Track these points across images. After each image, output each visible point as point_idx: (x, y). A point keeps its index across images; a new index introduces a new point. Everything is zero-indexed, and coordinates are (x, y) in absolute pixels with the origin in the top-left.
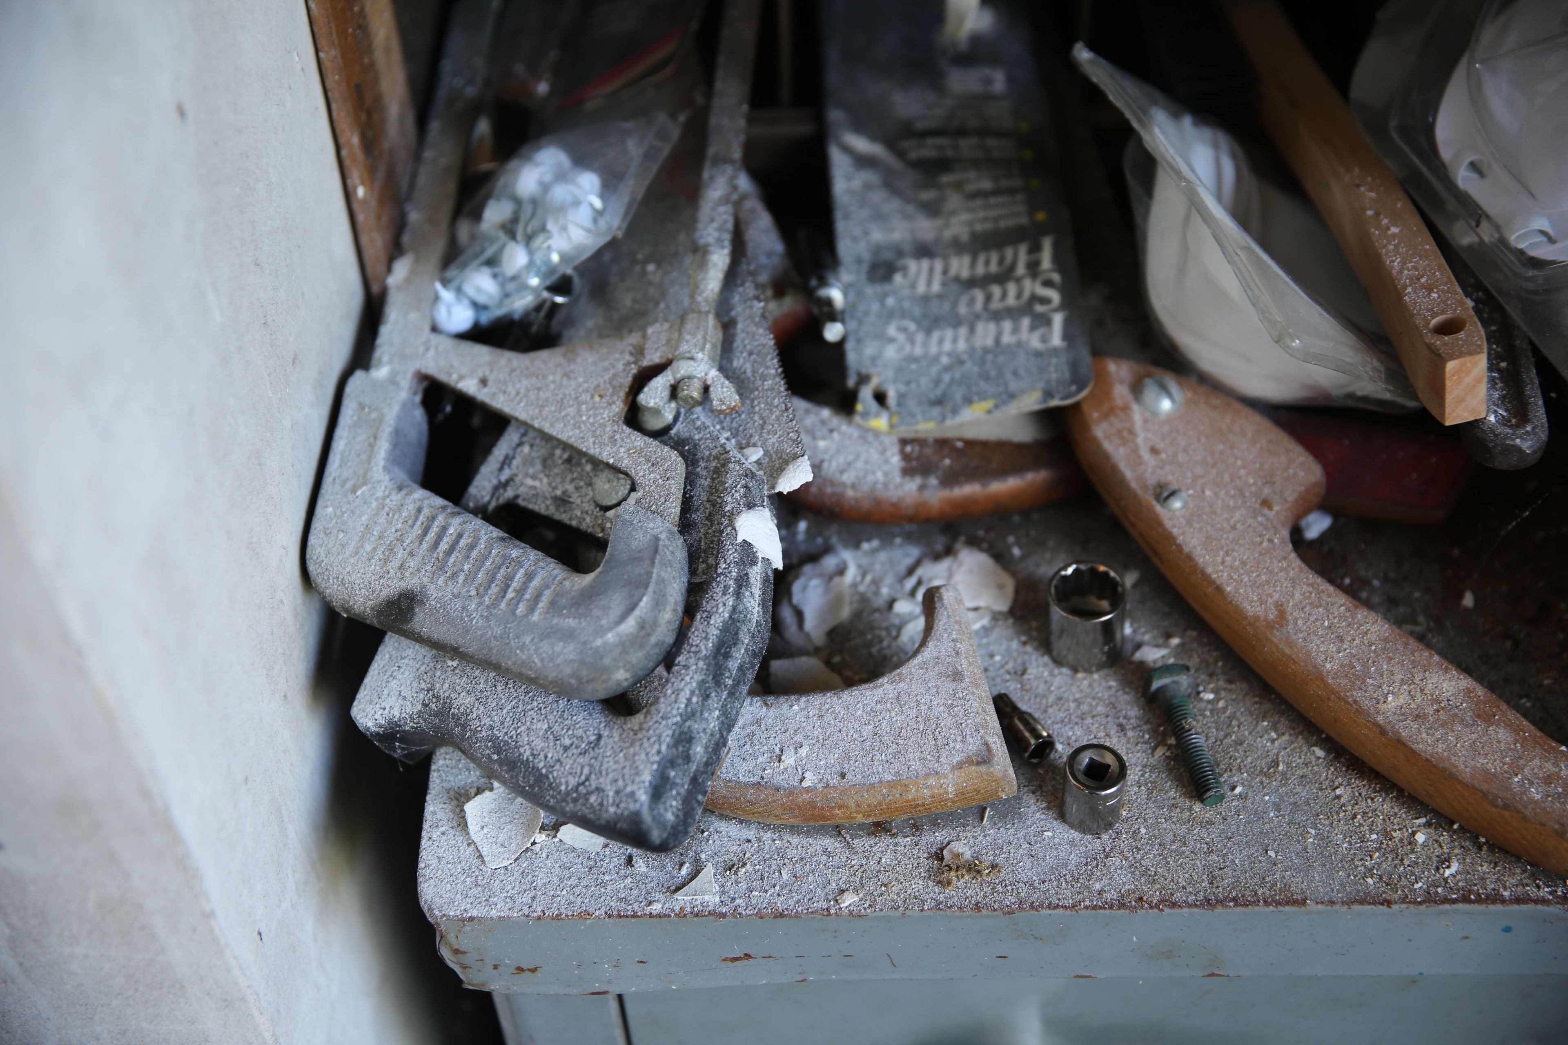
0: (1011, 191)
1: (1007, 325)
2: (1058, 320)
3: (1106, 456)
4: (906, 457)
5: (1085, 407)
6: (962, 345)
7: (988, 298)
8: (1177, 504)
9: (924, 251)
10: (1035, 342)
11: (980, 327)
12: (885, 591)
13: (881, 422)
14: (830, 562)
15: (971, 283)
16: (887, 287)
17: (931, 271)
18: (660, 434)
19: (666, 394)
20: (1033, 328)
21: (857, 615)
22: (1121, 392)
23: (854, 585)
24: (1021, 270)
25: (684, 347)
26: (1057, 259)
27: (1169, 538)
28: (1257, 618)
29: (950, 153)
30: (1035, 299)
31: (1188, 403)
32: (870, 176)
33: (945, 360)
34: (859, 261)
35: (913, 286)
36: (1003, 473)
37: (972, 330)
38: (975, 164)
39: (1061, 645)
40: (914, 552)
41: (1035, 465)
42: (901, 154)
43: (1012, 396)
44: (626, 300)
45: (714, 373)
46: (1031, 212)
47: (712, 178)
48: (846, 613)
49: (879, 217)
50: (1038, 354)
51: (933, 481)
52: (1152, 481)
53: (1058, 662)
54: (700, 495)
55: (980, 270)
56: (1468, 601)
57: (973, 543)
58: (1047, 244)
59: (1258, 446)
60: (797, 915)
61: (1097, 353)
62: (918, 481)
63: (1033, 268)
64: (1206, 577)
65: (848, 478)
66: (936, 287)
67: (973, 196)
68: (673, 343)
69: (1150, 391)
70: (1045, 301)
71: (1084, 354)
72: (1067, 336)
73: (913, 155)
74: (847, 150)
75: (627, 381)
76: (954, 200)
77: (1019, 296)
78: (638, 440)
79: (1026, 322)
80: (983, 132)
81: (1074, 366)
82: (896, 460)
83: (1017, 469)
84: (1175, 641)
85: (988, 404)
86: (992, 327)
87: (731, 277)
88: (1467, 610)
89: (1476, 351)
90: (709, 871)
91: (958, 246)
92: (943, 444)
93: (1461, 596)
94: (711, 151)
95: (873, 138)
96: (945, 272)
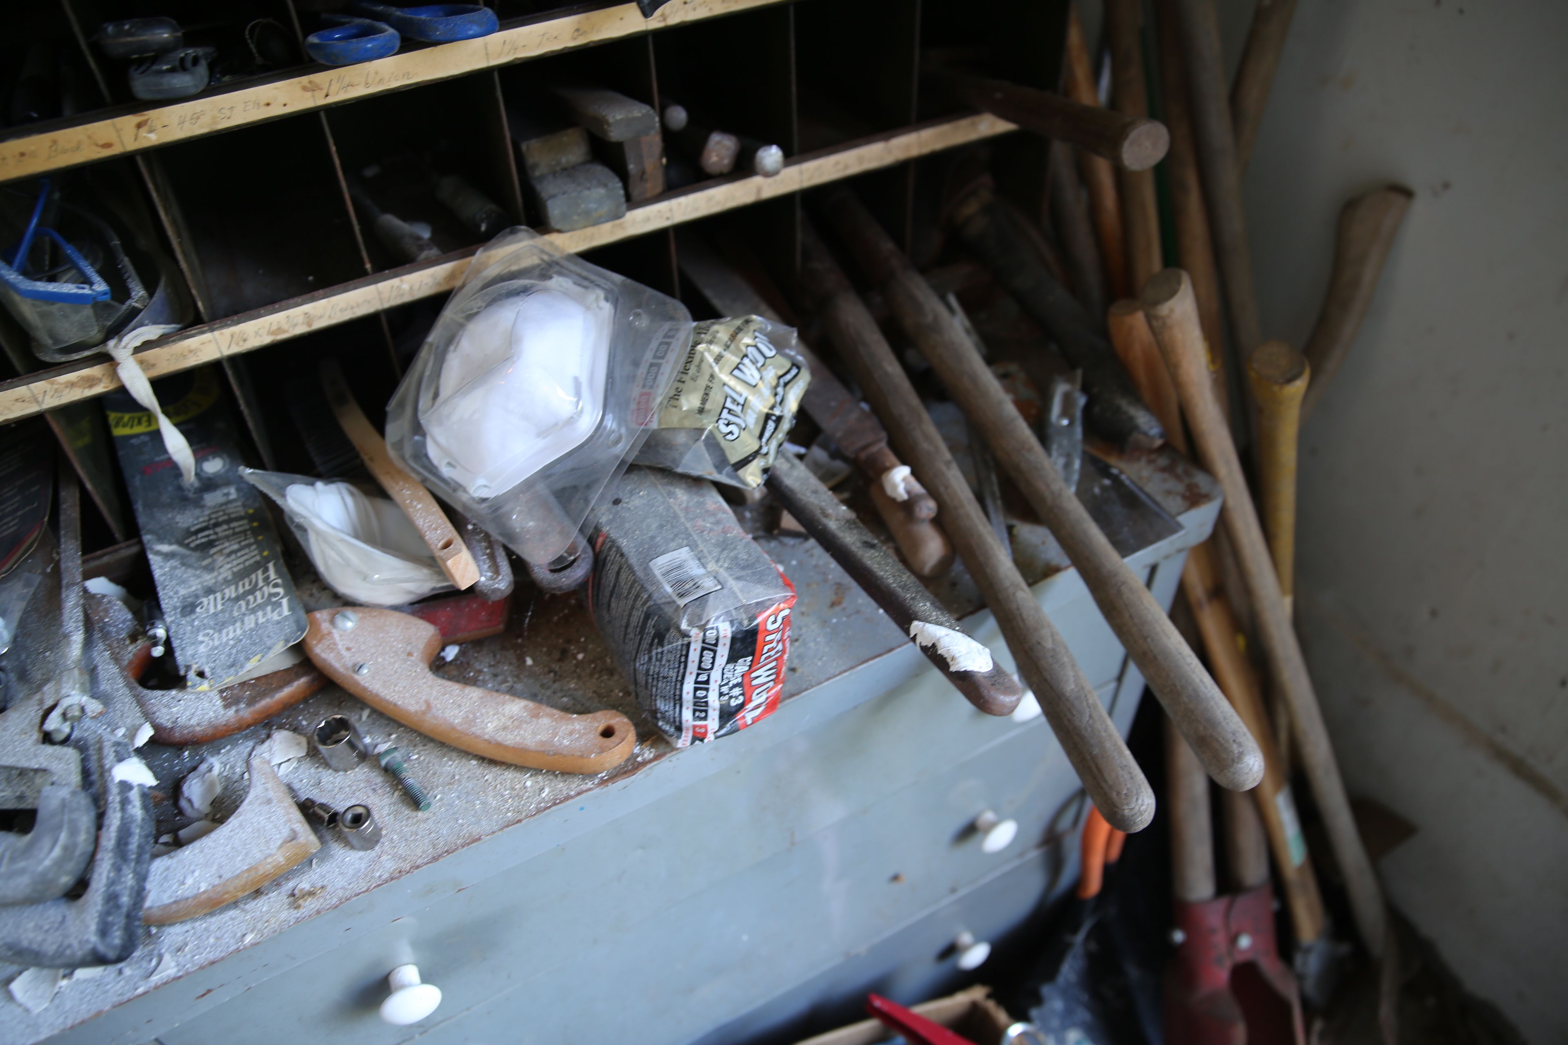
0: (248, 546)
1: (260, 613)
2: (285, 601)
3: (325, 660)
4: (224, 699)
5: (308, 640)
6: (239, 632)
7: (248, 603)
8: (365, 671)
9: (209, 591)
10: (275, 617)
11: (246, 619)
12: (238, 770)
13: (205, 686)
14: (203, 767)
15: (238, 599)
16: (193, 617)
17: (215, 599)
18: (65, 741)
19: (60, 719)
20: (273, 611)
21: (226, 788)
22: (325, 626)
23: (220, 774)
24: (261, 584)
25: (64, 691)
26: (278, 572)
27: (365, 689)
28: (416, 712)
29: (213, 537)
30: (271, 595)
31: (361, 619)
32: (173, 562)
33: (231, 642)
34: (175, 608)
35: (207, 610)
36: (280, 687)
37: (243, 622)
38: (227, 538)
39: (334, 762)
40: (250, 744)
41: (298, 677)
42: (187, 546)
43: (270, 648)
44: (37, 675)
45: (85, 699)
46: (261, 553)
47: (67, 596)
48: (218, 790)
49: (183, 582)
50: (278, 622)
51: (242, 706)
52: (350, 664)
53: (336, 770)
54: (93, 765)
55: (241, 590)
56: (529, 661)
57: (281, 727)
58: (271, 566)
59: (400, 628)
60: (223, 959)
61: (309, 610)
62: (234, 709)
63: (266, 580)
64: (387, 701)
65: (194, 722)
66: (220, 607)
67: (229, 555)
68: (57, 691)
69: (339, 621)
70: (278, 594)
71: (302, 613)
72: (291, 609)
73: (192, 545)
74: (158, 553)
75: (38, 720)
76: (220, 560)
77: (263, 597)
78: (49, 749)
79: (269, 608)
80: (228, 521)
81: (298, 622)
82: (219, 703)
83: (288, 683)
84: (393, 736)
85: (258, 657)
86: (252, 617)
87: (88, 644)
88: (530, 666)
89: (460, 551)
90: (167, 957)
91: (227, 582)
92: (243, 684)
93: (525, 662)
94: (64, 582)
95: (170, 544)
96: (223, 598)
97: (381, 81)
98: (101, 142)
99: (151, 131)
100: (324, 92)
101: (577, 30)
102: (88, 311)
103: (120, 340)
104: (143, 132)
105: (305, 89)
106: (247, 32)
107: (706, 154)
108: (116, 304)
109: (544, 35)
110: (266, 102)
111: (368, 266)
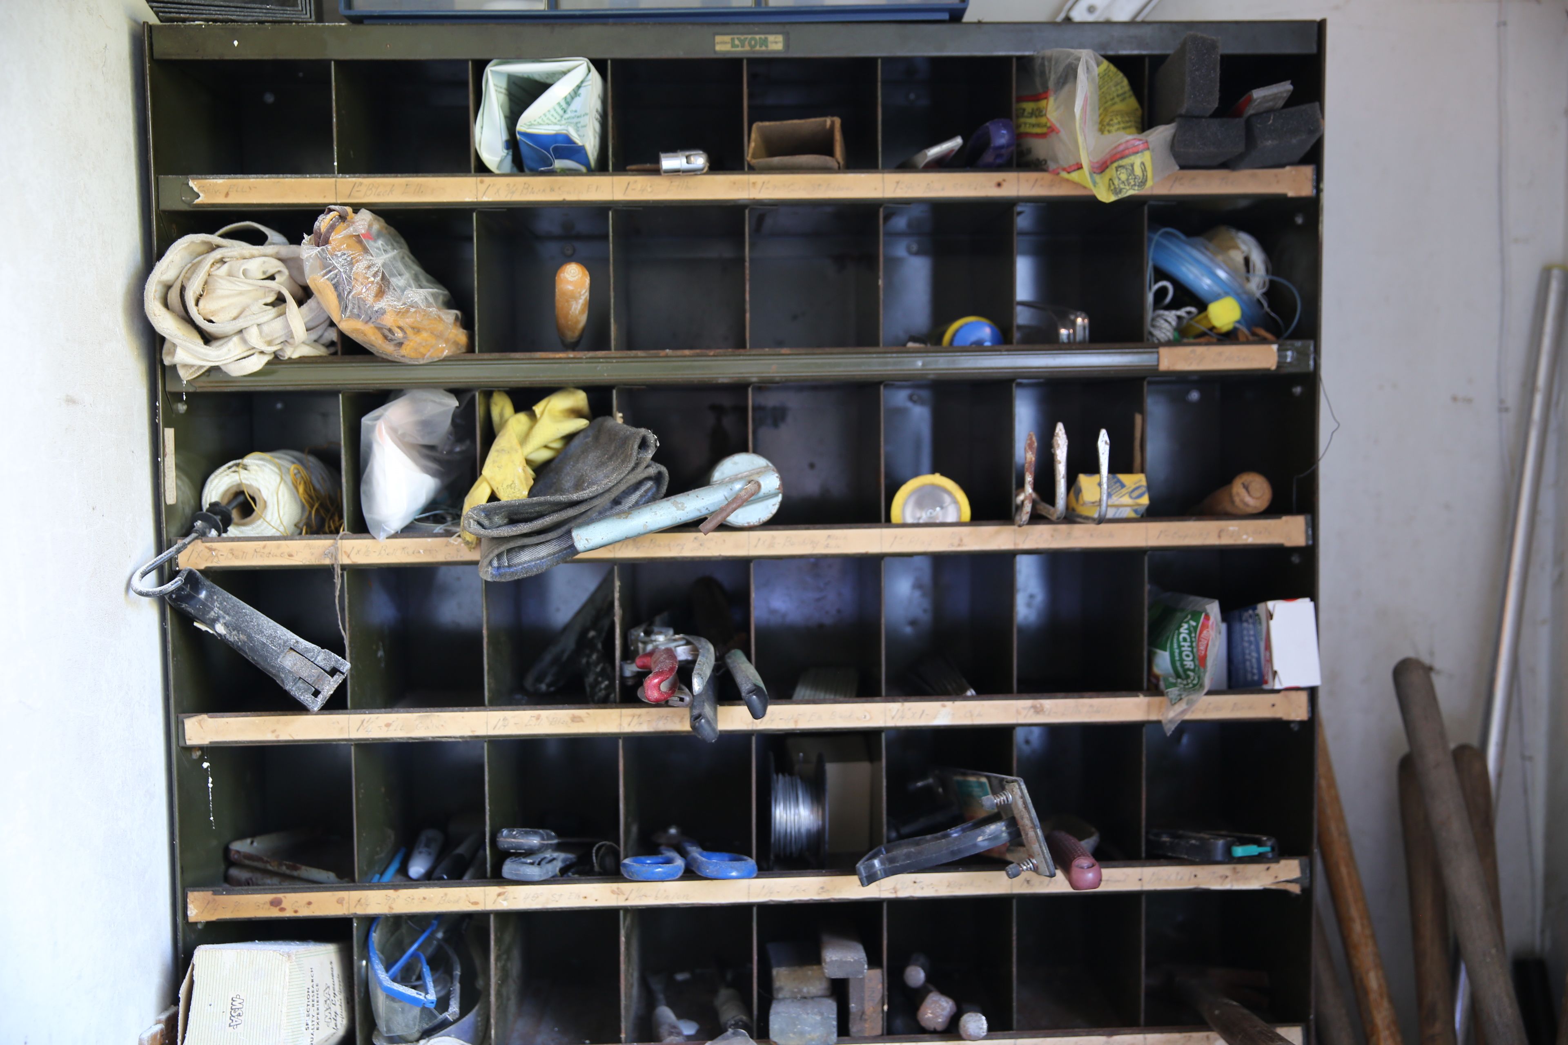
97: (667, 897)
98: (472, 901)
99: (505, 900)
100: (625, 897)
101: (822, 888)
102: (416, 1011)
103: (428, 1041)
104: (500, 899)
105: (613, 892)
106: (595, 849)
107: (923, 1009)
108: (436, 1012)
109: (795, 887)
110: (585, 895)
111: (623, 1036)
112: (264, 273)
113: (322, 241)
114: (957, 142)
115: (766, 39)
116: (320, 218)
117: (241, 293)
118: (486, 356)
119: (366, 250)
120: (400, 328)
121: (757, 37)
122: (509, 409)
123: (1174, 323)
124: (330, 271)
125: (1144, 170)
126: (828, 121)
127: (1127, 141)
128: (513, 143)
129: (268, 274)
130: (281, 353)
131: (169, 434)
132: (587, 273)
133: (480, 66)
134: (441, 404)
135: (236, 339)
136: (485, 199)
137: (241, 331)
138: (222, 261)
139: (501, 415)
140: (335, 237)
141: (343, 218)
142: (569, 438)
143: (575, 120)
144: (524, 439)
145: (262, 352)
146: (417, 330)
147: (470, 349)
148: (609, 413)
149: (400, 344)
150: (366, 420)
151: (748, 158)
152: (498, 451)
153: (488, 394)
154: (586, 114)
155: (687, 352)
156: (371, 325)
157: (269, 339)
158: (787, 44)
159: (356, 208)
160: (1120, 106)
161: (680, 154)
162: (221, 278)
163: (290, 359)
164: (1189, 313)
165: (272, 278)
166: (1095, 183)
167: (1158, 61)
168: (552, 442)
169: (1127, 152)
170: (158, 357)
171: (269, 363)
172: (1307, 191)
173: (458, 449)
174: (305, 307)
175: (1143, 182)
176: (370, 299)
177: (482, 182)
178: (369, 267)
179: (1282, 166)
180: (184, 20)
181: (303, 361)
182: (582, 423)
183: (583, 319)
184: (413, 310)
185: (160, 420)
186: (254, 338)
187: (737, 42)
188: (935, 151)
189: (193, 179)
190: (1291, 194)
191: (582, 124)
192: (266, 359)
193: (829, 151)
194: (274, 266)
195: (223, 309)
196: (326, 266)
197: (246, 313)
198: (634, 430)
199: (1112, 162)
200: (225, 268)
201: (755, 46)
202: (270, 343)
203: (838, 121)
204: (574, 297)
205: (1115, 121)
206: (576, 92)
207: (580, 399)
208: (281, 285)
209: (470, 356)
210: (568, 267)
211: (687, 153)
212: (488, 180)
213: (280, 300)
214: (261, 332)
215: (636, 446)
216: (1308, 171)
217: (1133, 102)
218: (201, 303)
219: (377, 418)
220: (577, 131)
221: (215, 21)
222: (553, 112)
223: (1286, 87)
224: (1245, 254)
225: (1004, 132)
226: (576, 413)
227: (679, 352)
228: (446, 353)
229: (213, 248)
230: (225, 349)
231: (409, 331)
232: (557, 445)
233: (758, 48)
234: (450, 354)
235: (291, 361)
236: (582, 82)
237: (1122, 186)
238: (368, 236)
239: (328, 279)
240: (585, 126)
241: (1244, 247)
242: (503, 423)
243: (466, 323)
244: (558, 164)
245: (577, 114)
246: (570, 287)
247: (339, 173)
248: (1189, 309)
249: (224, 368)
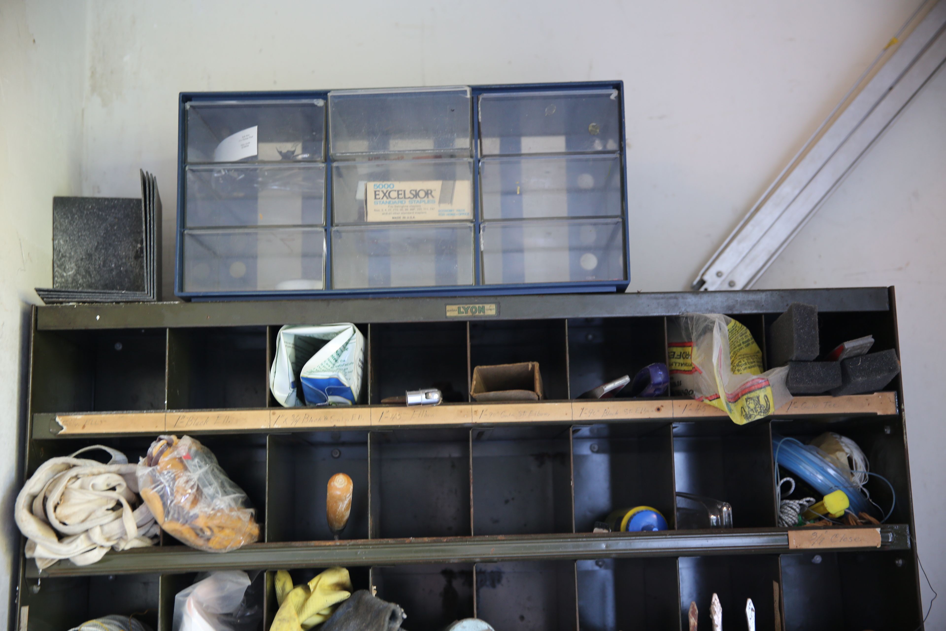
112: (108, 485)
113: (153, 462)
114: (625, 380)
115: (484, 307)
116: (153, 444)
117: (89, 501)
118: (273, 545)
119: (186, 468)
120: (210, 529)
121: (477, 306)
122: (289, 584)
123: (798, 510)
124: (158, 486)
125: (767, 401)
126: (530, 365)
127: (753, 380)
128: (297, 383)
129: (111, 486)
130: (117, 546)
131: (25, 611)
132: (351, 481)
133: (275, 330)
134: (238, 583)
135: (83, 537)
136: (276, 426)
137: (87, 531)
138: (77, 477)
139: (283, 589)
140: (163, 460)
141: (169, 444)
142: (335, 607)
143: (344, 367)
144: (301, 609)
145: (102, 547)
146: (221, 528)
147: (261, 539)
148: (367, 587)
149: (208, 540)
150: (178, 597)
151: (471, 392)
152: (280, 620)
153: (273, 573)
154: (352, 363)
155: (426, 539)
156: (187, 526)
157: (108, 536)
158: (499, 311)
159: (180, 435)
160: (745, 350)
161: (421, 391)
162: (75, 490)
163: (123, 550)
164: (808, 502)
165: (114, 489)
166: (731, 410)
167: (772, 318)
168: (322, 610)
169: (753, 387)
170: (21, 551)
171: (107, 554)
172: (892, 410)
173: (248, 614)
174: (137, 511)
175: (768, 409)
176: (187, 506)
177: (274, 414)
178: (187, 482)
179: (872, 392)
180: (61, 303)
181: (133, 551)
182: (345, 595)
183: (347, 514)
184: (219, 514)
185: (18, 601)
186: (97, 536)
187: (462, 310)
188: (609, 387)
189: (59, 416)
190: (879, 413)
191: (349, 370)
192: (104, 551)
193: (532, 388)
194: (115, 480)
195: (74, 514)
196: (155, 482)
197: (92, 517)
198: (386, 604)
199: (743, 395)
200: (78, 482)
201: (476, 312)
202: (108, 539)
203: (537, 365)
204: (341, 499)
205: (743, 363)
206: (344, 347)
207: (344, 576)
208: (120, 495)
209: (260, 545)
210: (337, 477)
211: (426, 391)
212: (278, 412)
213: (119, 505)
214: (102, 531)
215: (387, 618)
216: (891, 396)
217: (755, 347)
218: (58, 510)
219: (187, 595)
220: (345, 375)
221: (84, 302)
222: (327, 362)
223: (869, 340)
224: (848, 455)
225: (661, 373)
226: (341, 587)
227: (420, 540)
228: (243, 543)
229: (70, 467)
230: (74, 545)
231: (216, 530)
232: (326, 612)
233: (477, 314)
234: (246, 543)
235: (124, 552)
236: (349, 340)
237: (751, 413)
238: (188, 457)
239: (156, 491)
240: (351, 372)
241: (847, 450)
242: (285, 595)
243: (259, 518)
244: (331, 399)
245: (346, 363)
246: (338, 493)
247: (168, 409)
248: (808, 499)
249: (72, 560)
